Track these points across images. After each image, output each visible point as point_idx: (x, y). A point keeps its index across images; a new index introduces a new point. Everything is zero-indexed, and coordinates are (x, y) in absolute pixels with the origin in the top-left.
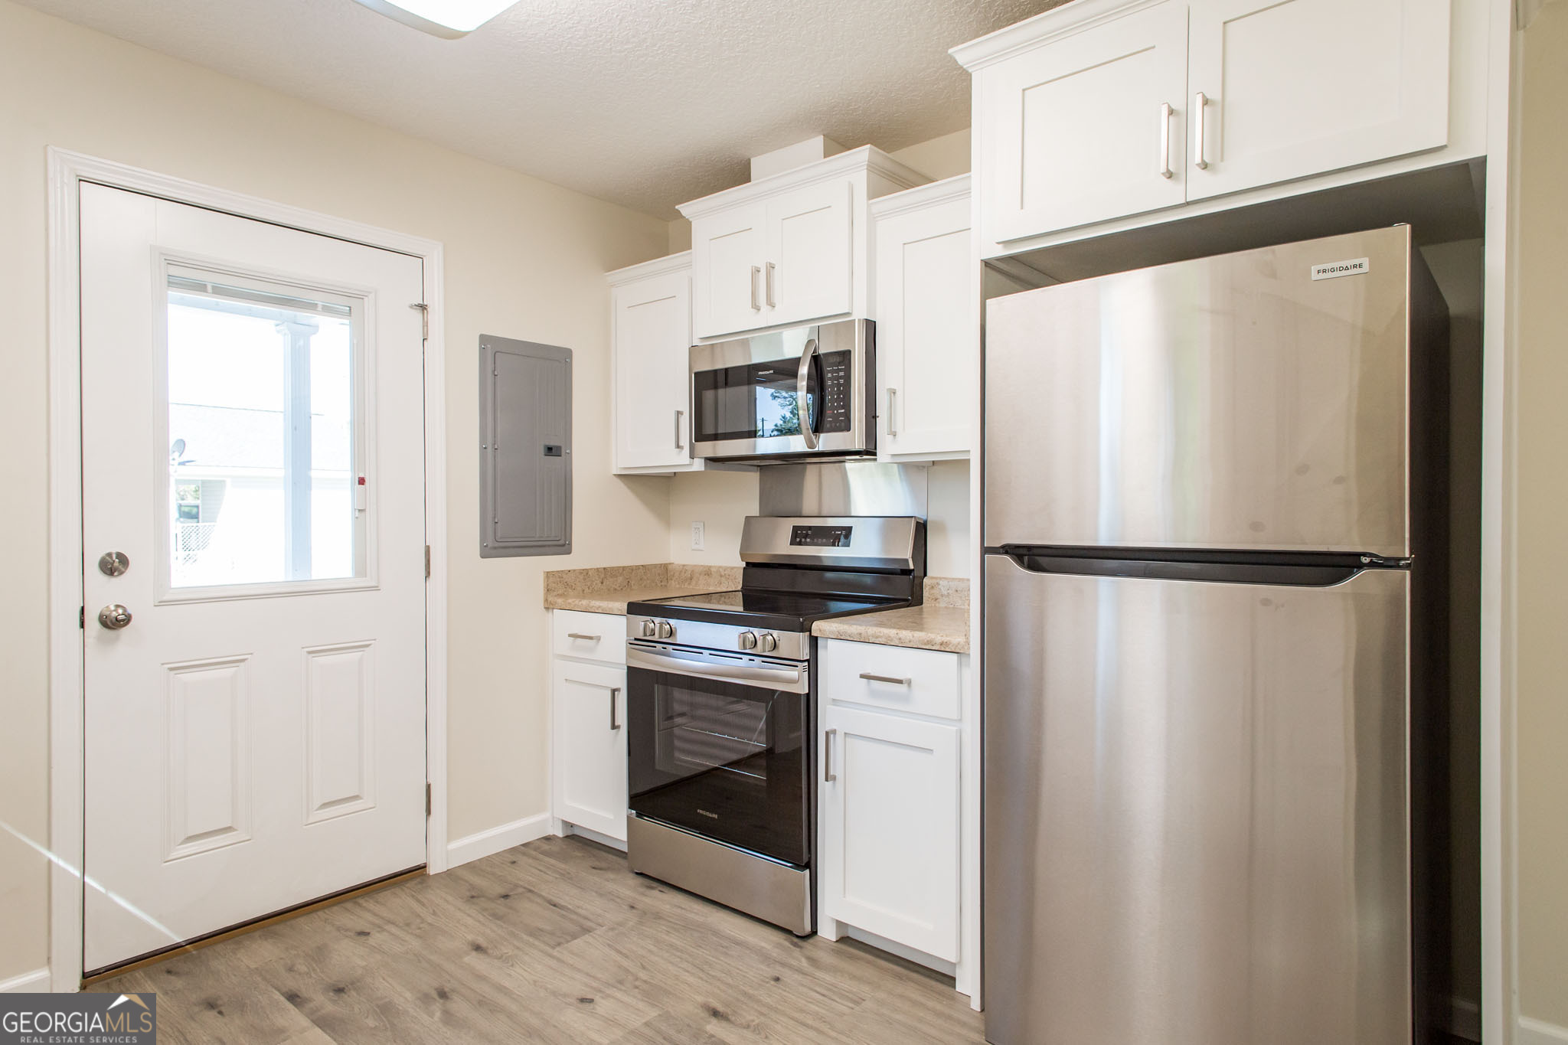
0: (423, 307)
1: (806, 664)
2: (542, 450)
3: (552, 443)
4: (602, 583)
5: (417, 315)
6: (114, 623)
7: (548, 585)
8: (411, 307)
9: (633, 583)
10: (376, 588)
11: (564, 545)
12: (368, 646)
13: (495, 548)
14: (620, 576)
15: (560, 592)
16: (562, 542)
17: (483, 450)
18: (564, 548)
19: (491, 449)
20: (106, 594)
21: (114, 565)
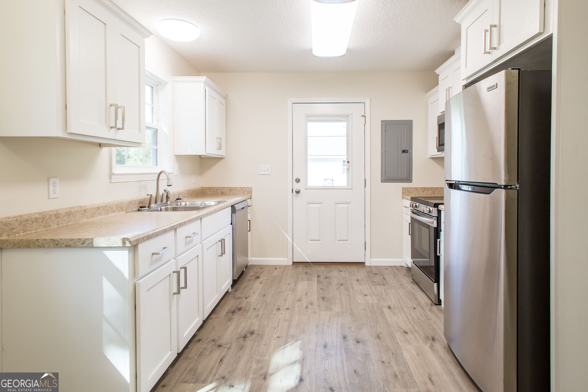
0: (364, 116)
1: (436, 218)
2: (400, 151)
3: (404, 149)
4: (423, 192)
5: (363, 118)
6: (298, 192)
7: (402, 192)
8: (361, 116)
9: (436, 193)
10: (351, 189)
11: (409, 180)
12: (350, 203)
13: (385, 180)
14: (431, 190)
15: (407, 194)
16: (408, 179)
17: (382, 153)
18: (410, 181)
19: (385, 152)
20: (297, 187)
21: (298, 181)
